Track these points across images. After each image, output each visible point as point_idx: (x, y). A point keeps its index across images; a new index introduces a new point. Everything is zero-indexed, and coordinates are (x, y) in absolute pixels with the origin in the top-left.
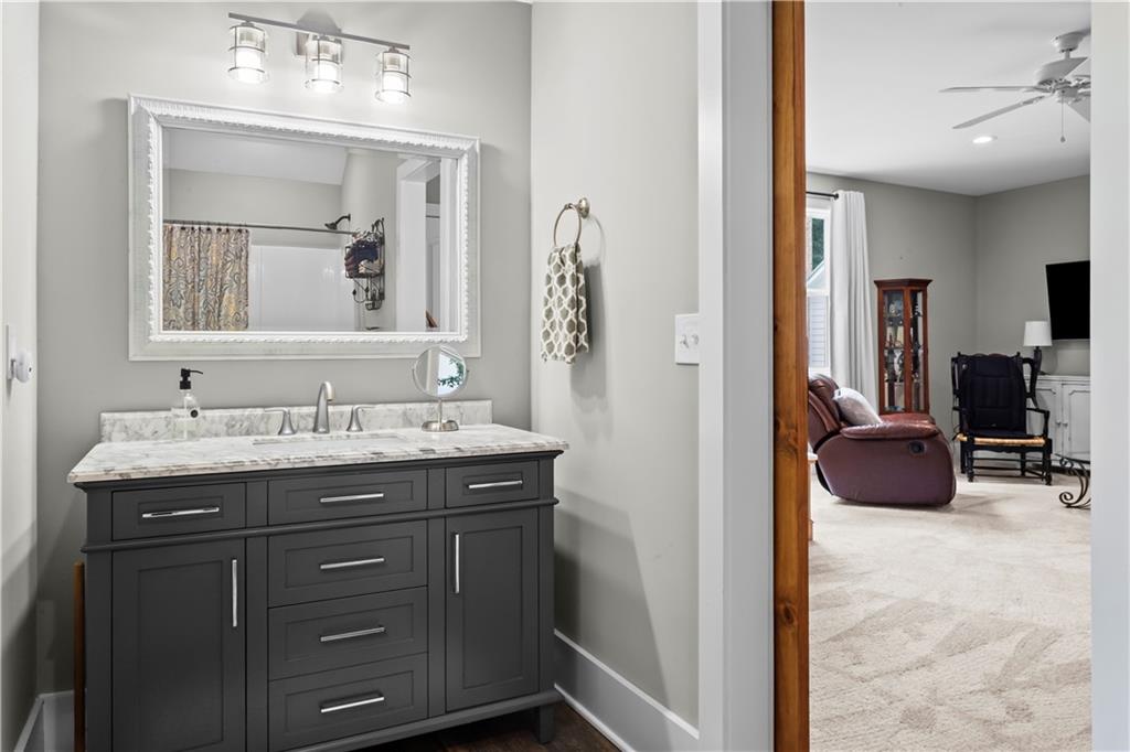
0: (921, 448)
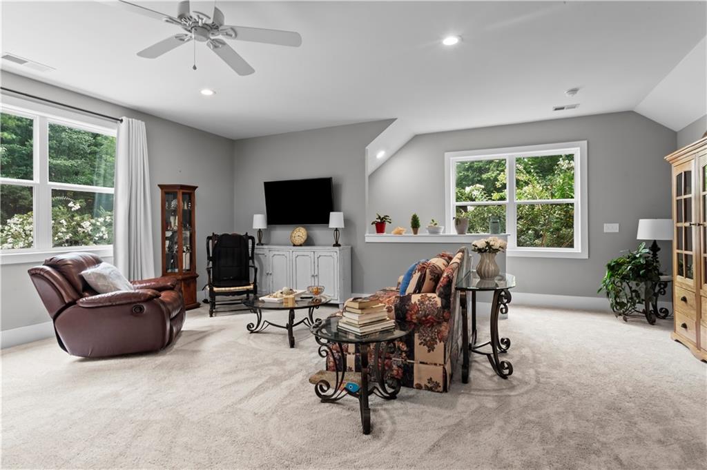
0: (141, 309)
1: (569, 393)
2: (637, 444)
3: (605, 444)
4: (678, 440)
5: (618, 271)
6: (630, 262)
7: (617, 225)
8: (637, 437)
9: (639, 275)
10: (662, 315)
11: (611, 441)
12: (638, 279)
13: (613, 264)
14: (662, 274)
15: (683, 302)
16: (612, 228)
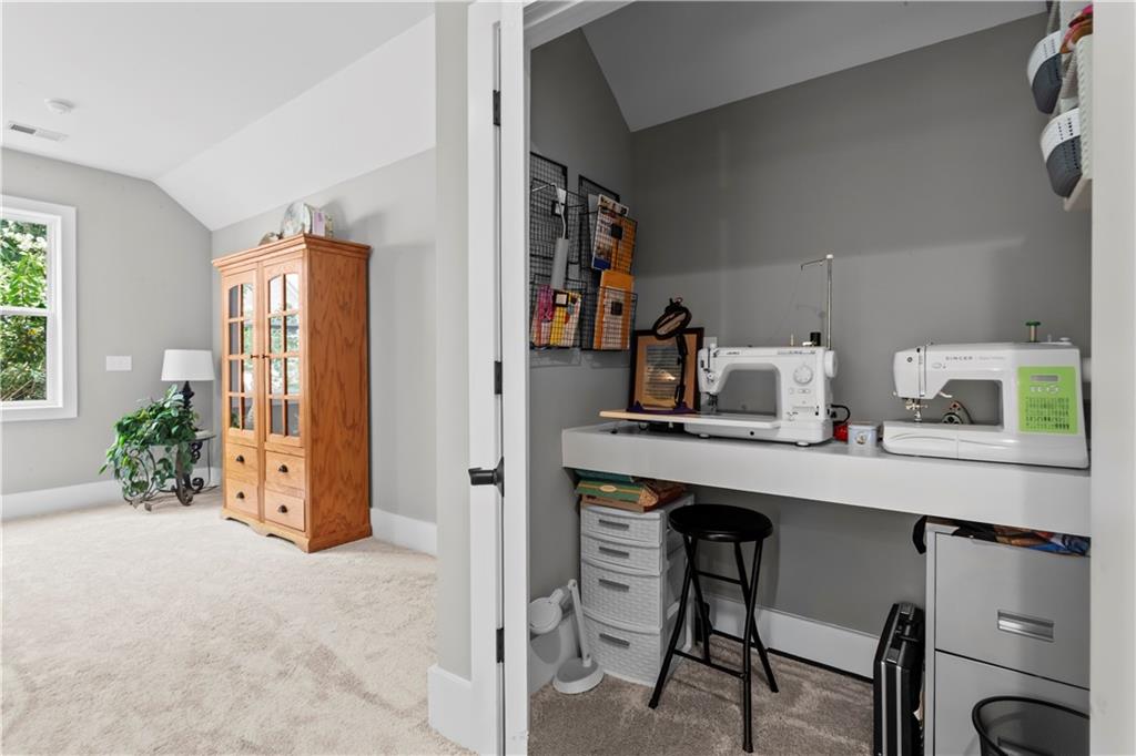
1: (110, 677)
2: (257, 698)
3: (216, 731)
4: (297, 658)
5: (136, 432)
6: (154, 417)
7: (129, 358)
8: (252, 688)
9: (169, 435)
10: (196, 488)
11: (221, 718)
12: (168, 441)
13: (125, 422)
14: (197, 430)
15: (239, 463)
16: (120, 363)
